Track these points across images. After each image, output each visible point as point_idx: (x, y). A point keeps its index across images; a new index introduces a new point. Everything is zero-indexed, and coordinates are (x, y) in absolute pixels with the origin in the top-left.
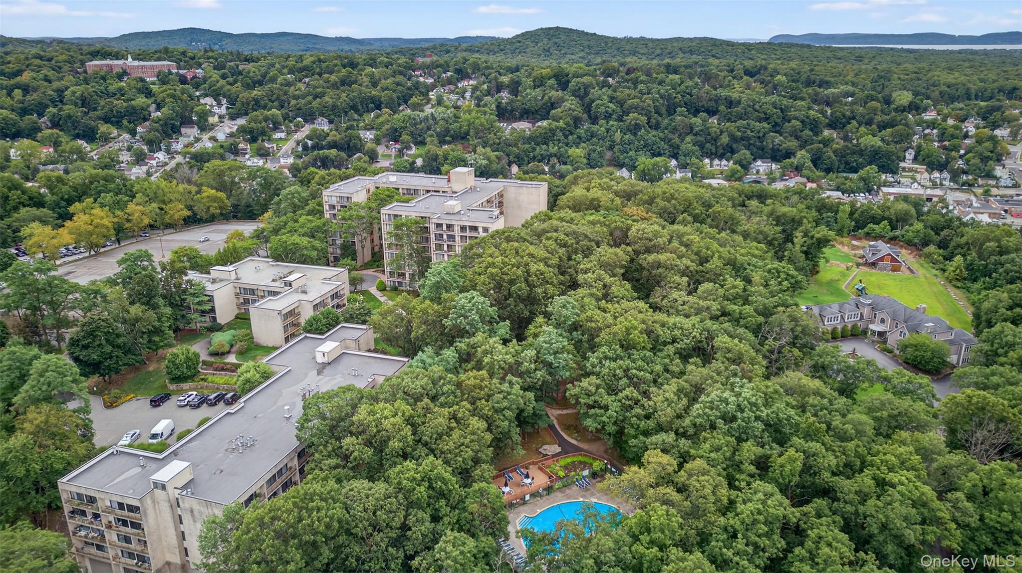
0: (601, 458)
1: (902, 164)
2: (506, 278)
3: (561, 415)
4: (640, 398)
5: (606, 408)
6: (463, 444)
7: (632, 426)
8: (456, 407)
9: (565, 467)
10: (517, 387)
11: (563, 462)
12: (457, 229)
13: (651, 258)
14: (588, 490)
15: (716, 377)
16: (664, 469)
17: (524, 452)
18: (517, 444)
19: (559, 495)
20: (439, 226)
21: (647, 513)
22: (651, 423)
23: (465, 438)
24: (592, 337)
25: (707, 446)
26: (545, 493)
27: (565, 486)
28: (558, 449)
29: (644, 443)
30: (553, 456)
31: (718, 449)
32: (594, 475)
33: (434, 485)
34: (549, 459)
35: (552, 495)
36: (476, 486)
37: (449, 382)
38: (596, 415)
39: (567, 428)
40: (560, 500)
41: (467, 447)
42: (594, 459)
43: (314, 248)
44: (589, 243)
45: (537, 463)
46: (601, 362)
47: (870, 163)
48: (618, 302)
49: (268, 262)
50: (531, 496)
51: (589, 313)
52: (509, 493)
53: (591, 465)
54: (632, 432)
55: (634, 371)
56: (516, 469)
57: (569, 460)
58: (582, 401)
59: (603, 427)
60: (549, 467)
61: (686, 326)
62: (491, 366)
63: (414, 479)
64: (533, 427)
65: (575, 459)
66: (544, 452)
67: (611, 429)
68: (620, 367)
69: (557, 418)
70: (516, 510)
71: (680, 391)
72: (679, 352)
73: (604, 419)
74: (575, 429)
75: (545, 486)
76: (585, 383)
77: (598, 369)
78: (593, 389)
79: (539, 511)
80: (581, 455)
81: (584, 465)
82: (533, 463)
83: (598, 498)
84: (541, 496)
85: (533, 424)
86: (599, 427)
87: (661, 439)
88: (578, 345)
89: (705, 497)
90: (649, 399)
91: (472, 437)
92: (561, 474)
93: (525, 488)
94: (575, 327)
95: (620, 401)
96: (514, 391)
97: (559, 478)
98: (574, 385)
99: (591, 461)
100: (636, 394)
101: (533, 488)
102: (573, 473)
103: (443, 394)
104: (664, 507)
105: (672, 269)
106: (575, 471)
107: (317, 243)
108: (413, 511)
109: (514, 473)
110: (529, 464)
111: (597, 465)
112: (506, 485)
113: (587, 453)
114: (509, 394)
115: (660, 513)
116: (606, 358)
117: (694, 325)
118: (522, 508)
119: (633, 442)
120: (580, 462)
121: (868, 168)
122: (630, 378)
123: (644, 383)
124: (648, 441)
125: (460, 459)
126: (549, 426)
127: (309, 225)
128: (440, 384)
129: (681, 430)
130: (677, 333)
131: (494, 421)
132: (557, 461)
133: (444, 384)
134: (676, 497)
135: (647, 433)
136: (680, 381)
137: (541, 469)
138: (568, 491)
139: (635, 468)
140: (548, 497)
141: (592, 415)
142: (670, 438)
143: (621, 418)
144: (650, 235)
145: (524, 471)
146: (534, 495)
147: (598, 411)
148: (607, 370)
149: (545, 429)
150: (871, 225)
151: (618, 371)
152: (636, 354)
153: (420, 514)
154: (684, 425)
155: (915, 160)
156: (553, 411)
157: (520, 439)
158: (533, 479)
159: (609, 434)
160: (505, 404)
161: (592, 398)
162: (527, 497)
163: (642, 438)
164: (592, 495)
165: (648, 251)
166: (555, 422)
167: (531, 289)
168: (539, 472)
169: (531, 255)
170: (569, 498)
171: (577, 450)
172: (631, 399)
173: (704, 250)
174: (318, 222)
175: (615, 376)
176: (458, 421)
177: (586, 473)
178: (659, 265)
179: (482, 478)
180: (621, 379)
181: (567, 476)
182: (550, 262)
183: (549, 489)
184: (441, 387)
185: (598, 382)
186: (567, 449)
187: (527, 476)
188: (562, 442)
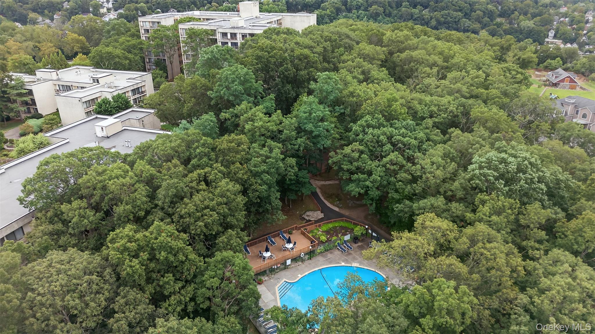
0: (363, 224)
1: (547, 40)
2: (273, 60)
3: (324, 185)
4: (404, 162)
5: (370, 173)
6: (207, 207)
7: (397, 191)
8: (207, 169)
9: (327, 232)
10: (277, 151)
11: (325, 228)
12: (239, 37)
13: (403, 55)
14: (350, 254)
15: (483, 143)
16: (444, 235)
17: (285, 217)
18: (277, 209)
19: (320, 259)
20: (224, 35)
21: (429, 289)
22: (418, 187)
23: (213, 200)
24: (354, 111)
25: (486, 209)
26: (307, 257)
27: (326, 250)
28: (321, 215)
29: (411, 207)
30: (316, 222)
31: (498, 213)
32: (355, 239)
33: (158, 256)
34: (312, 224)
35: (314, 260)
36: (219, 256)
37: (203, 145)
38: (359, 180)
39: (329, 197)
40: (321, 265)
41: (213, 210)
42: (354, 224)
43: (126, 58)
44: (349, 42)
45: (299, 228)
46: (364, 131)
47: (527, 38)
48: (378, 84)
49: (89, 69)
50: (292, 260)
51: (351, 89)
52: (270, 257)
53: (353, 230)
54: (396, 196)
55: (398, 138)
56: (279, 235)
57: (330, 226)
58: (345, 167)
59: (366, 193)
60: (311, 232)
61: (443, 103)
62: (252, 131)
63: (126, 249)
64: (296, 194)
65: (337, 224)
66: (307, 218)
67: (375, 193)
68: (384, 134)
69: (320, 188)
70: (277, 275)
71: (445, 156)
72: (436, 125)
73: (368, 183)
74: (337, 197)
75: (306, 250)
76: (347, 150)
77: (361, 136)
78: (356, 155)
79: (300, 276)
80: (342, 220)
81: (345, 230)
82: (297, 228)
83: (361, 263)
84: (303, 261)
85: (297, 191)
86: (362, 191)
87: (429, 203)
88: (341, 118)
89: (499, 269)
90: (414, 164)
91: (220, 199)
92: (323, 238)
93: (287, 253)
94: (337, 102)
95: (384, 166)
96: (273, 155)
97: (322, 242)
98: (336, 153)
99: (352, 226)
100: (401, 159)
101: (295, 252)
102: (334, 238)
103: (196, 156)
104: (453, 283)
105: (423, 62)
106: (337, 236)
107: (130, 56)
108: (123, 290)
109: (277, 239)
110: (293, 229)
111: (358, 230)
112: (267, 250)
113: (348, 219)
114: (268, 157)
115: (447, 291)
116: (369, 126)
117: (449, 102)
118: (283, 273)
119: (398, 207)
120: (342, 228)
121: (526, 40)
122: (394, 145)
123: (409, 149)
124: (415, 205)
125: (201, 224)
126: (312, 193)
127: (127, 44)
128: (194, 146)
129: (450, 193)
130: (435, 109)
131: (251, 185)
132: (320, 226)
133: (197, 147)
134: (462, 268)
135: (412, 197)
136: (446, 146)
137: (303, 234)
138: (330, 256)
139: (406, 234)
140: (310, 261)
141: (355, 181)
142: (440, 201)
143: (385, 182)
144: (402, 38)
145: (286, 236)
146: (295, 260)
147: (361, 176)
148: (371, 136)
149: (308, 196)
150: (549, 61)
151: (382, 137)
152: (398, 124)
153: (133, 294)
154: (453, 188)
155: (555, 37)
156: (317, 182)
157: (280, 204)
158: (295, 243)
159: (372, 199)
160: (264, 167)
161: (355, 164)
162: (289, 262)
163: (407, 202)
164: (354, 259)
165: (401, 51)
166: (318, 191)
167: (297, 71)
168: (302, 236)
169: (297, 43)
170: (330, 263)
171: (339, 216)
172: (395, 164)
173: (447, 51)
174: (134, 41)
175: (378, 142)
176: (207, 183)
177: (347, 237)
178: (411, 60)
179: (228, 246)
180: (385, 144)
181: (328, 241)
182: (315, 50)
183: (311, 254)
184: (195, 149)
185: (361, 148)
186: (329, 215)
187: (289, 241)
188: (324, 209)
